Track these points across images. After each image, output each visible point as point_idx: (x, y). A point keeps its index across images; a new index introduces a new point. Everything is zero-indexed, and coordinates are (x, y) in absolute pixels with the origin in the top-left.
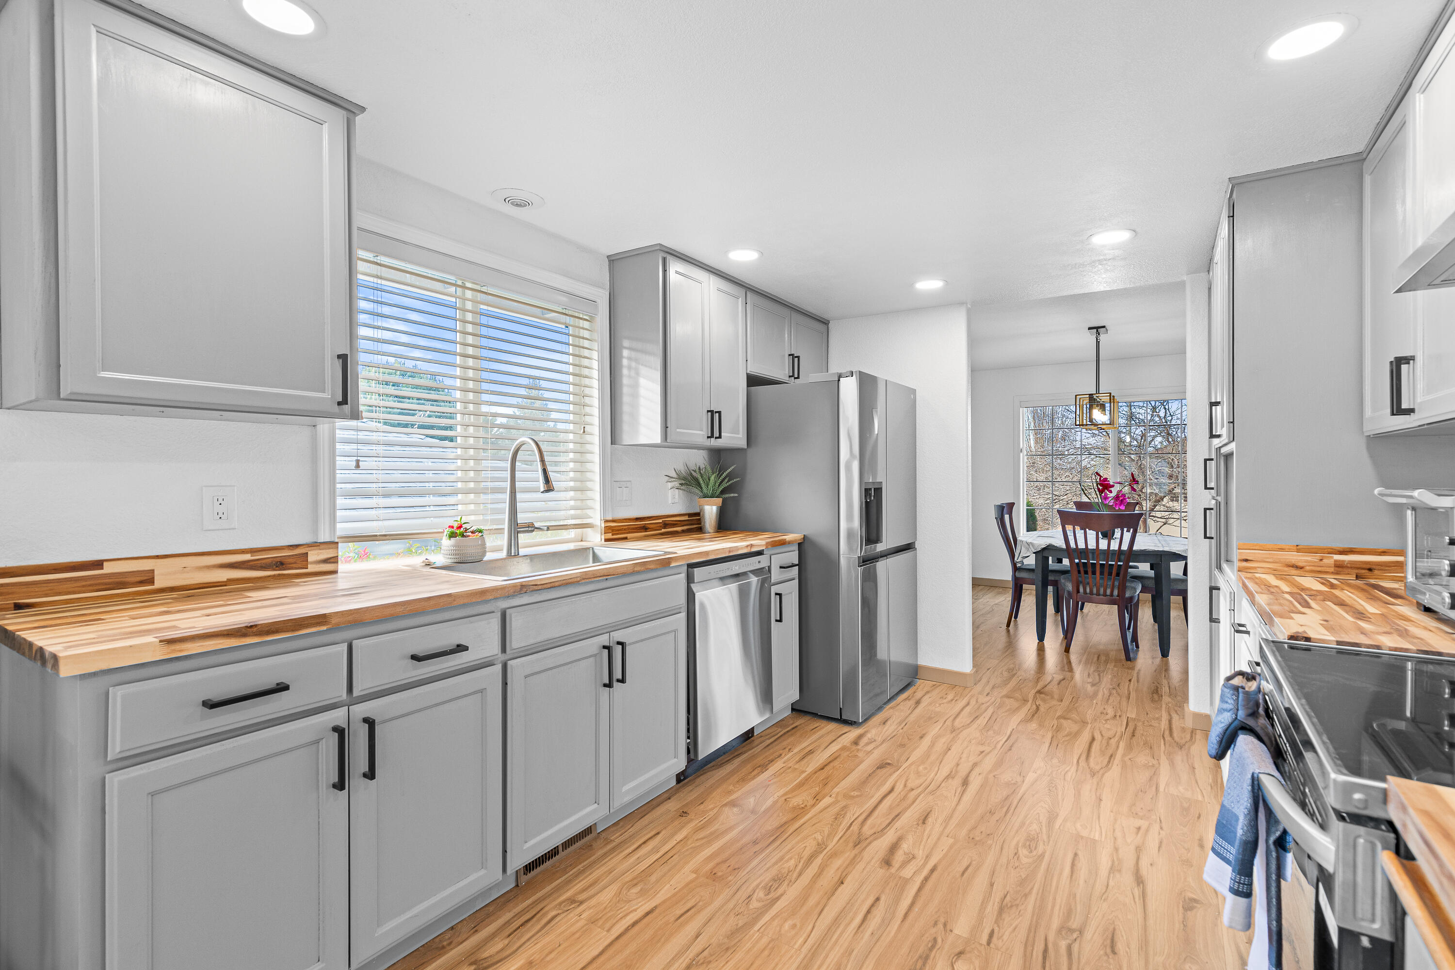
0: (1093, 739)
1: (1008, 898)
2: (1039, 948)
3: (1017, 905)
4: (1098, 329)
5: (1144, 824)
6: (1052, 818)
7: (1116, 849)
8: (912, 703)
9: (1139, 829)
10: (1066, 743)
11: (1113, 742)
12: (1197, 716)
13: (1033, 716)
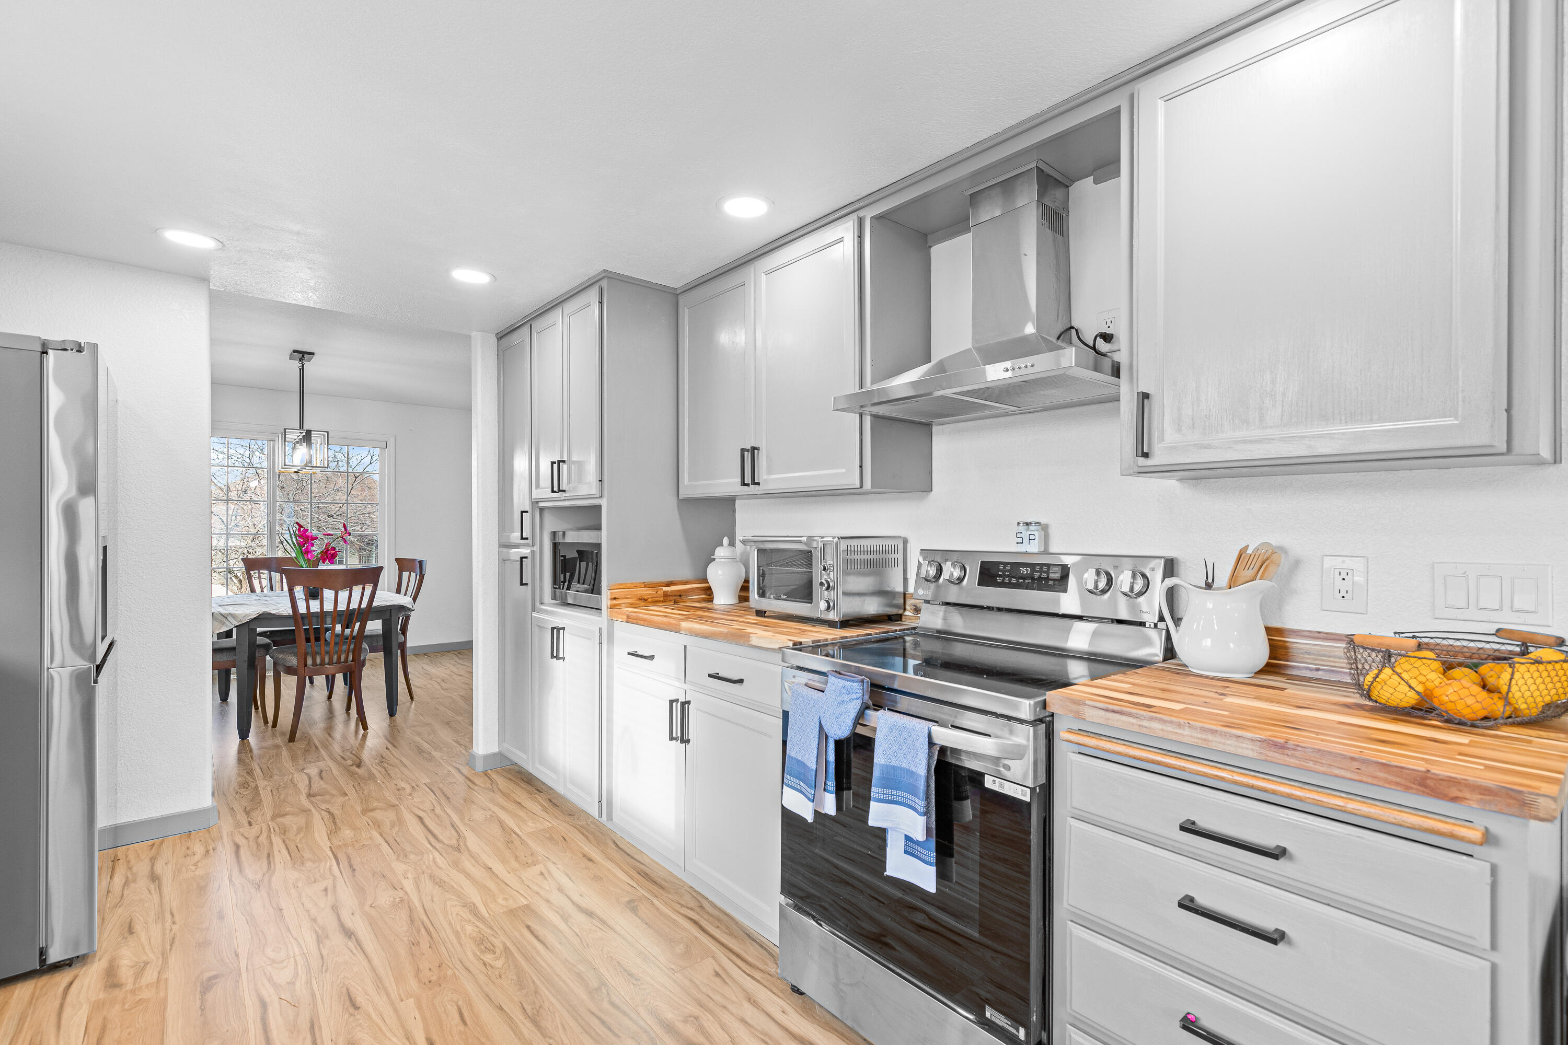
0: (420, 818)
3: (541, 1007)
4: (302, 355)
5: (539, 868)
9: (542, 874)
10: (400, 834)
11: (438, 810)
13: (335, 823)
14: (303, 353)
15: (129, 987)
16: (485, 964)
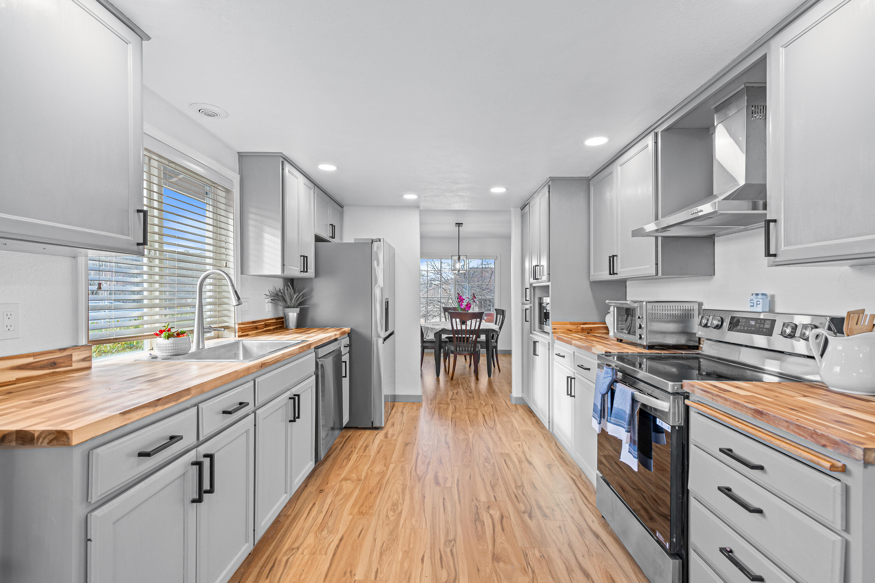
0: (484, 415)
1: (492, 483)
2: (513, 496)
3: (497, 484)
4: (459, 225)
5: (520, 443)
6: (488, 449)
7: (517, 454)
8: (399, 414)
9: (519, 445)
10: (475, 419)
11: (491, 414)
12: (517, 398)
13: (455, 410)
14: (459, 224)
15: (389, 439)
16: (484, 466)
